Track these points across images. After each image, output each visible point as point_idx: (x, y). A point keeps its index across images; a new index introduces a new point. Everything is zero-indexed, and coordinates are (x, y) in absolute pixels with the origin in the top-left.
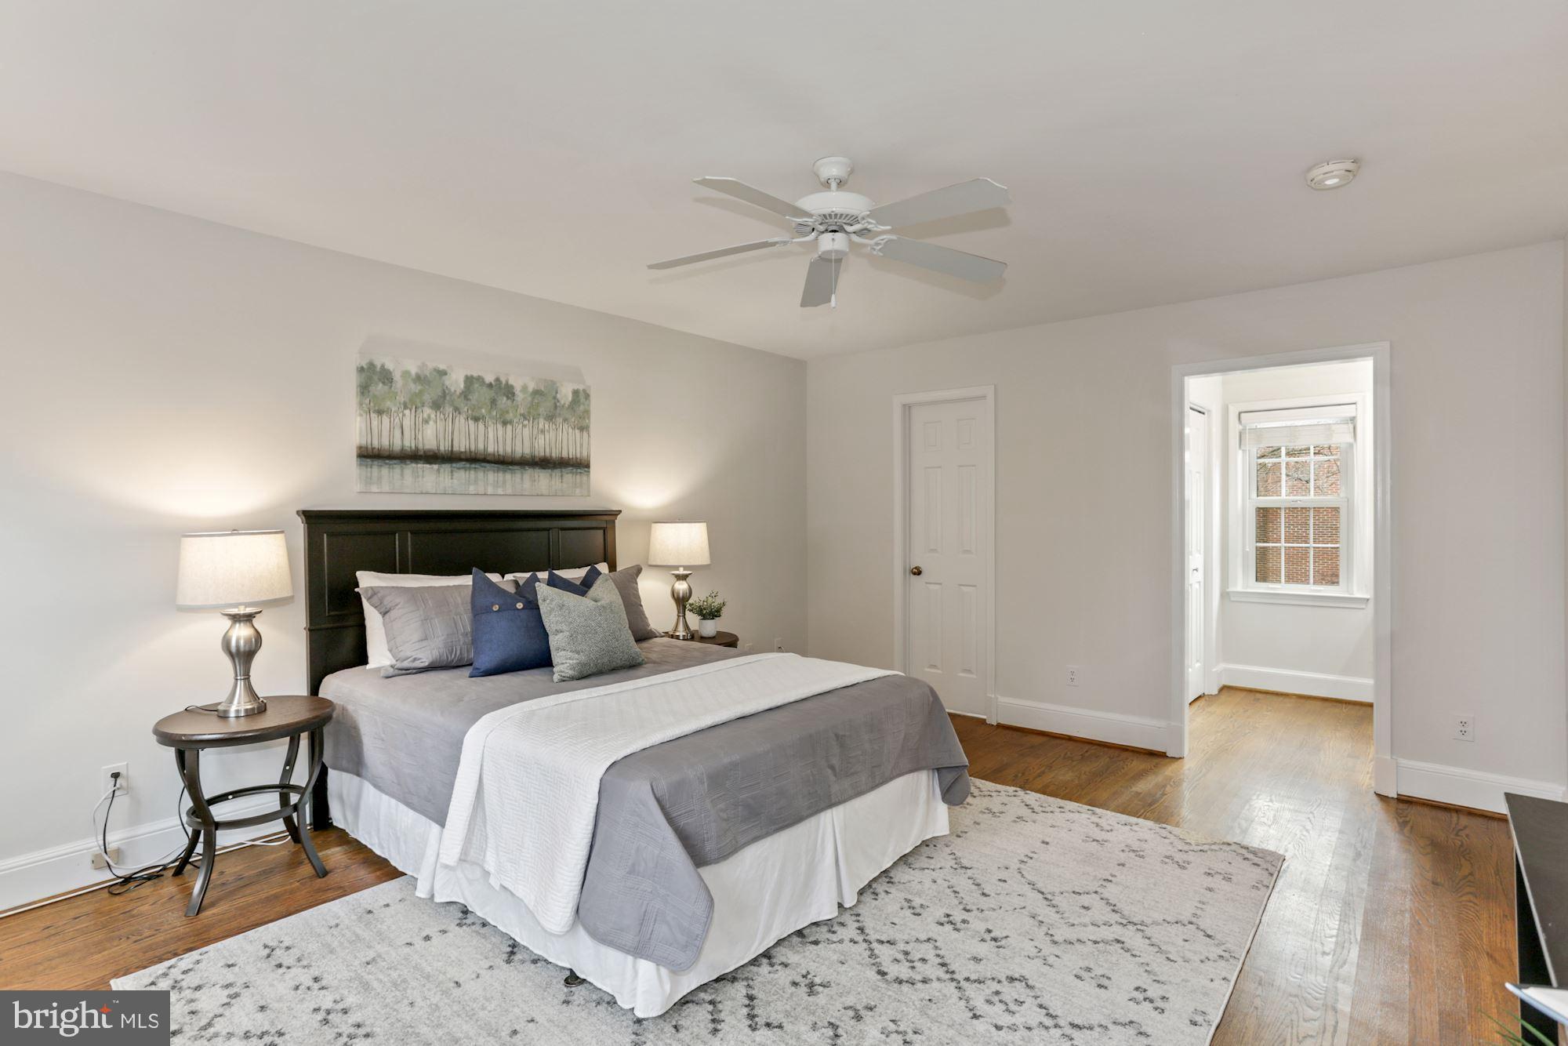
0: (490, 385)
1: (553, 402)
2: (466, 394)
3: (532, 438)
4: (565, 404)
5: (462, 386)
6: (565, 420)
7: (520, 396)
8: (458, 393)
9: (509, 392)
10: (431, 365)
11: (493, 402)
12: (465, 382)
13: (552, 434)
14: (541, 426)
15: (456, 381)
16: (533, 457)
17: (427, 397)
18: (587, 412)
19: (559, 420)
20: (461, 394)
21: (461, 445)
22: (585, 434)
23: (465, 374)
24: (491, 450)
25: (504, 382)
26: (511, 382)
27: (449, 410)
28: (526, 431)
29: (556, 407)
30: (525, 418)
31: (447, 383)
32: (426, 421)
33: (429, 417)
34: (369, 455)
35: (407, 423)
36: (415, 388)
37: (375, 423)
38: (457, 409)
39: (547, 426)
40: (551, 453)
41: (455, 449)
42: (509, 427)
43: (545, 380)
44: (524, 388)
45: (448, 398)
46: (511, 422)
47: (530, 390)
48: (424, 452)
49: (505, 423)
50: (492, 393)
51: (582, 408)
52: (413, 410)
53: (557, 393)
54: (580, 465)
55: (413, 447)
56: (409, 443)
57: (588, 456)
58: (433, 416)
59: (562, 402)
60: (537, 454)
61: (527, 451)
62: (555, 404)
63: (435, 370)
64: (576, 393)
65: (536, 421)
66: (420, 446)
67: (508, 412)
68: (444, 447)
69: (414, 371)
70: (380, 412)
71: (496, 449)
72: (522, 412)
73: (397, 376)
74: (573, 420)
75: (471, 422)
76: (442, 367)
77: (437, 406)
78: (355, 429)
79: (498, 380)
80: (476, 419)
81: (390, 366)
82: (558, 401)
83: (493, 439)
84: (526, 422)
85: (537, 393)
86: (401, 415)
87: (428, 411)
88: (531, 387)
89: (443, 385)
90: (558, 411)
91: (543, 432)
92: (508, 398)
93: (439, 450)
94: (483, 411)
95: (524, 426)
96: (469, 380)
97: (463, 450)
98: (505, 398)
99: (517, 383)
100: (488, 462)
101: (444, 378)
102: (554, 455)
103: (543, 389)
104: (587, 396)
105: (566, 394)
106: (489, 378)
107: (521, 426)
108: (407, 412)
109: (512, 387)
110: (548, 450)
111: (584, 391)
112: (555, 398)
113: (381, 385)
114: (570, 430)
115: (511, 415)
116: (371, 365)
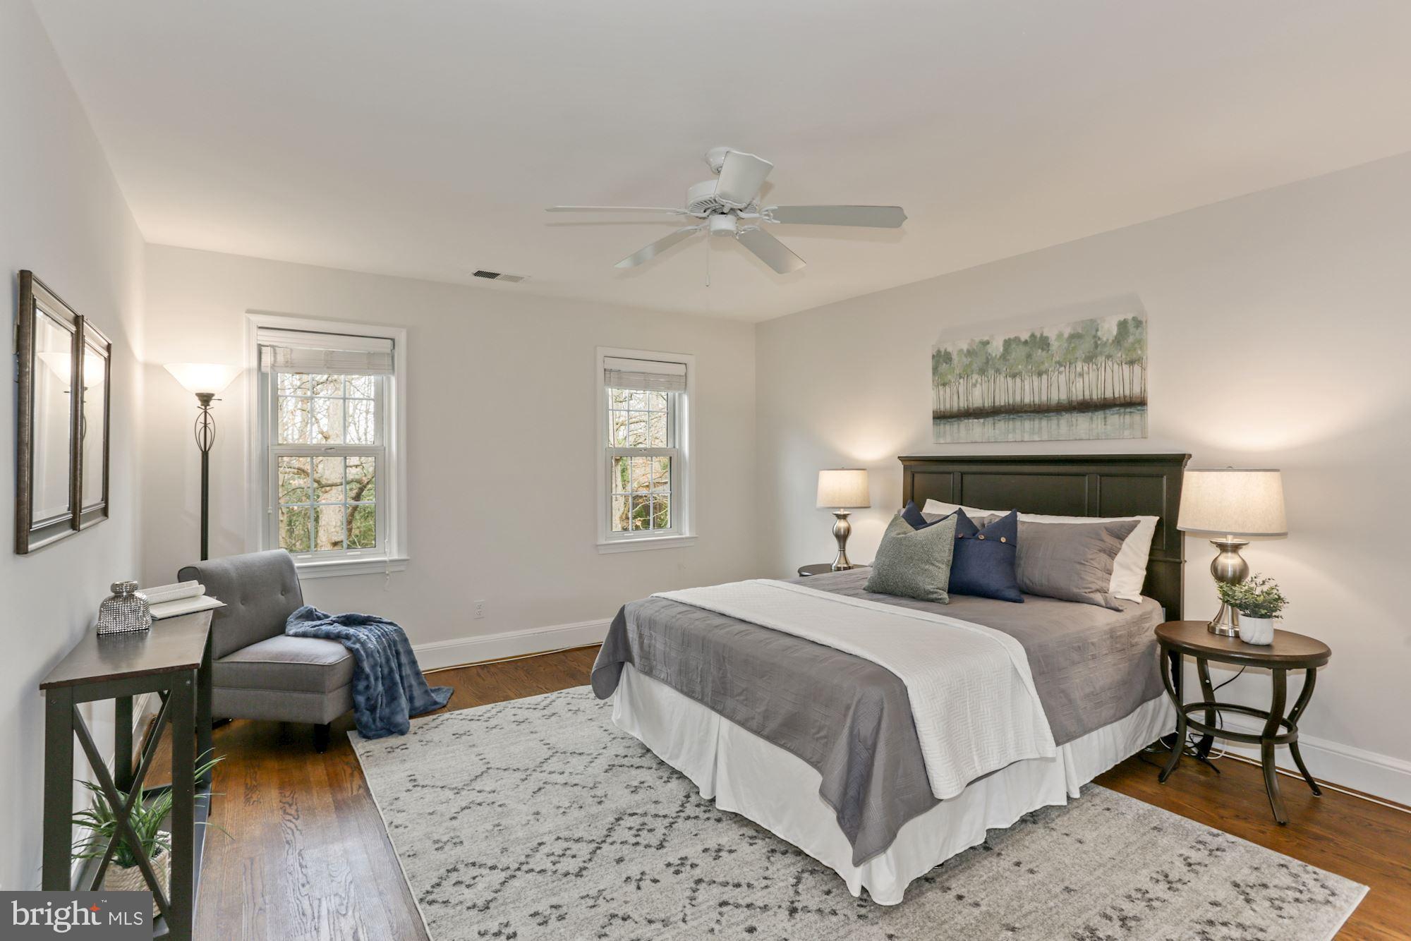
0: (1026, 342)
1: (1093, 341)
2: (1004, 357)
3: (1069, 383)
4: (1108, 340)
5: (1001, 349)
6: (1109, 357)
7: (1055, 345)
8: (998, 357)
9: (1044, 343)
10: (977, 340)
11: (1029, 356)
12: (1004, 346)
13: (1093, 375)
14: (1079, 369)
15: (997, 347)
16: (1070, 402)
17: (975, 366)
18: (1140, 342)
19: (1101, 359)
20: (1000, 357)
21: (1001, 400)
22: (1137, 368)
23: (1003, 339)
24: (1027, 400)
25: (1039, 336)
26: (1045, 335)
27: (991, 372)
28: (1062, 378)
29: (1096, 346)
30: (1061, 365)
31: (990, 351)
32: (974, 385)
33: (977, 381)
34: (941, 417)
35: (961, 390)
36: (966, 361)
37: (941, 393)
38: (998, 371)
39: (1086, 368)
40: (1091, 395)
41: (996, 404)
42: (1045, 377)
43: (1082, 322)
44: (1060, 336)
45: (990, 363)
46: (1046, 372)
47: (1066, 335)
48: (974, 410)
49: (1040, 374)
50: (1026, 349)
51: (1131, 339)
52: (966, 379)
53: (1097, 330)
54: (1135, 404)
55: (966, 407)
56: (963, 405)
57: (1143, 391)
58: (979, 380)
59: (1105, 339)
60: (1074, 398)
61: (1063, 397)
62: (1096, 343)
63: (980, 342)
64: (1123, 325)
65: (1074, 365)
66: (971, 406)
67: (1043, 363)
68: (988, 403)
69: (965, 347)
70: (944, 385)
71: (1032, 399)
72: (1058, 359)
73: (955, 356)
74: (1119, 355)
75: (1009, 379)
76: (986, 338)
77: (982, 371)
78: (929, 399)
79: (1033, 336)
80: (1014, 376)
81: (950, 349)
82: (1099, 339)
83: (1029, 390)
84: (1062, 369)
85: (1074, 337)
86: (957, 384)
87: (975, 376)
88: (1067, 332)
89: (986, 353)
90: (1099, 349)
91: (1081, 375)
92: (1043, 349)
93: (984, 407)
94: (1020, 367)
95: (1060, 373)
96: (1007, 343)
97: (1002, 404)
98: (1040, 351)
99: (1051, 334)
100: (1026, 412)
101: (988, 346)
102: (1095, 397)
103: (1080, 332)
104: (1138, 323)
105: (1109, 329)
106: (1025, 336)
107: (1057, 373)
108: (961, 381)
109: (1047, 338)
110: (1087, 393)
111: (1134, 319)
112: (1095, 337)
113: (944, 364)
114: (1116, 366)
115: (1046, 364)
116: (939, 352)
